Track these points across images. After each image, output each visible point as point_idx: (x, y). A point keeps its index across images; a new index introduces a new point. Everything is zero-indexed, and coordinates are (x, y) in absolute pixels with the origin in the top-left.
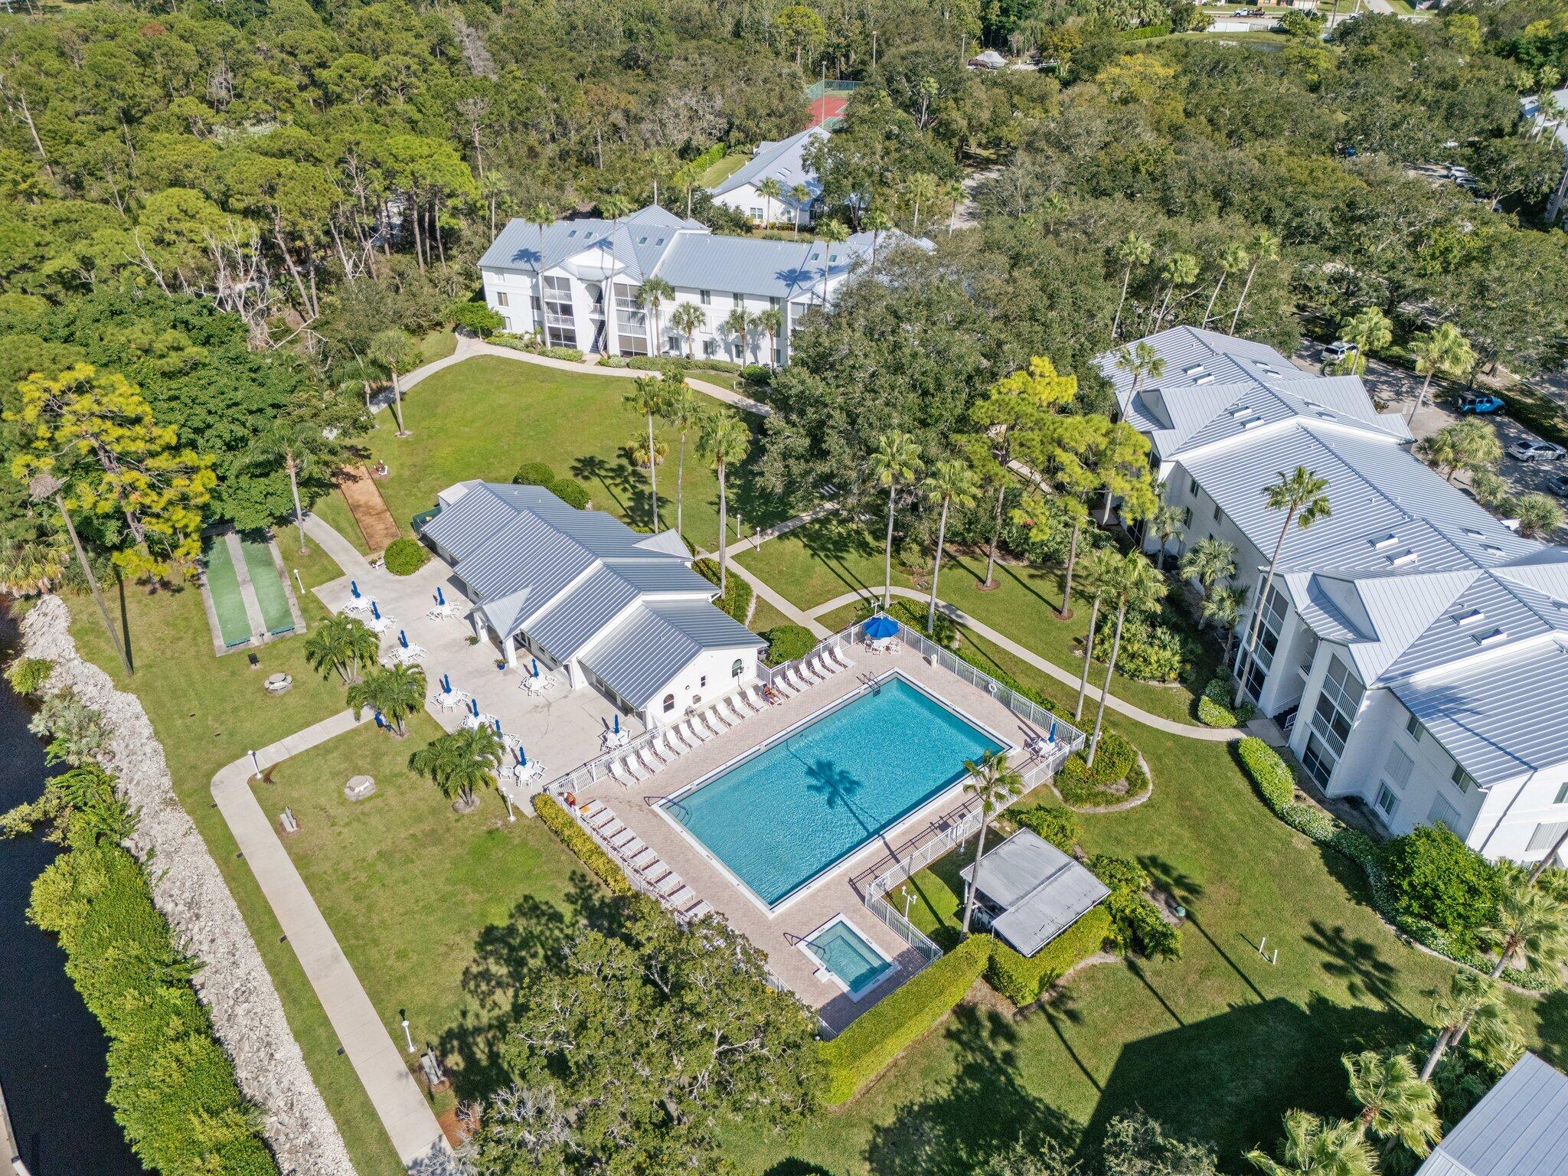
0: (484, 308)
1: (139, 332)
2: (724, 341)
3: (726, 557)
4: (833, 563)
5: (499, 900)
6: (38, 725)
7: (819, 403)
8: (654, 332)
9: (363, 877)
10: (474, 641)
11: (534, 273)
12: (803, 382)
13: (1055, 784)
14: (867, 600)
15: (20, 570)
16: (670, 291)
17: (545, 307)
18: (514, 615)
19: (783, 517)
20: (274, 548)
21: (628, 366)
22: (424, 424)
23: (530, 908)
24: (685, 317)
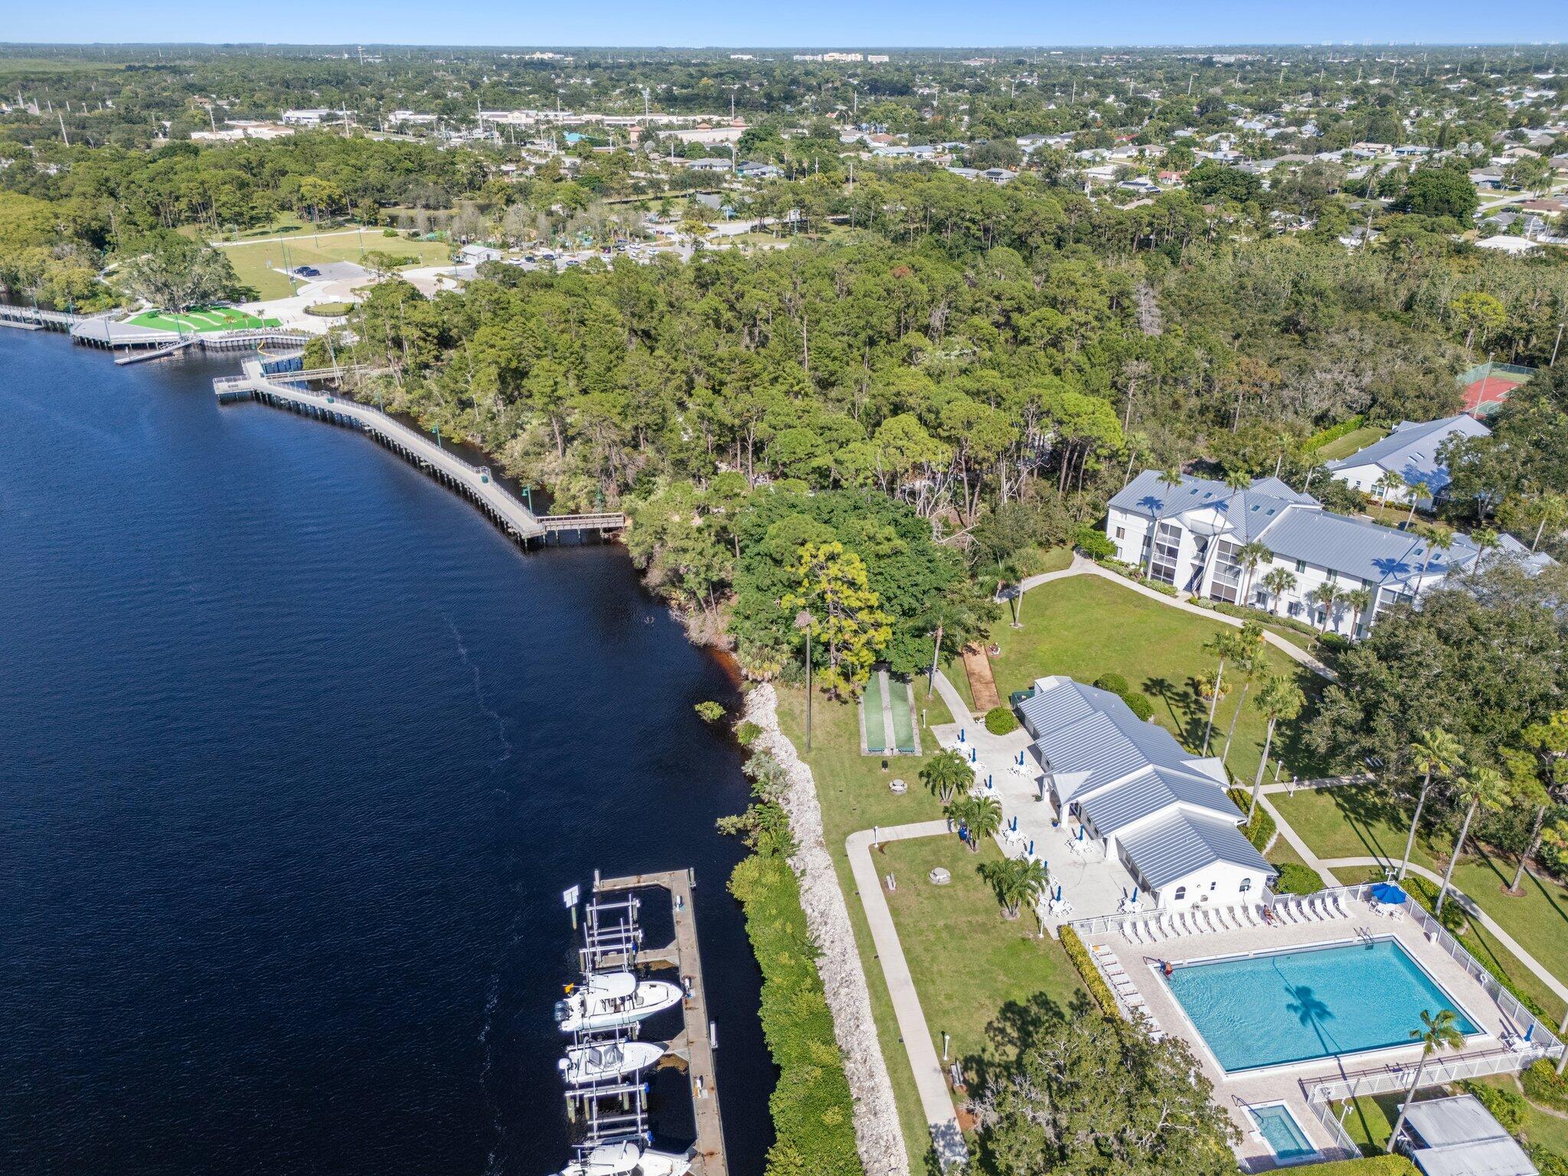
0: (1103, 537)
1: (871, 525)
2: (1310, 606)
3: (1260, 793)
4: (1360, 827)
5: (1021, 988)
6: (748, 768)
7: (1379, 686)
8: (1244, 587)
9: (932, 937)
10: (1038, 798)
11: (1153, 518)
12: (1368, 666)
13: (1520, 1078)
14: (1384, 868)
15: (757, 663)
16: (1268, 556)
17: (1154, 547)
18: (1075, 788)
19: (1323, 774)
20: (910, 690)
21: (1214, 608)
22: (1033, 621)
23: (1042, 1000)
24: (1277, 580)
